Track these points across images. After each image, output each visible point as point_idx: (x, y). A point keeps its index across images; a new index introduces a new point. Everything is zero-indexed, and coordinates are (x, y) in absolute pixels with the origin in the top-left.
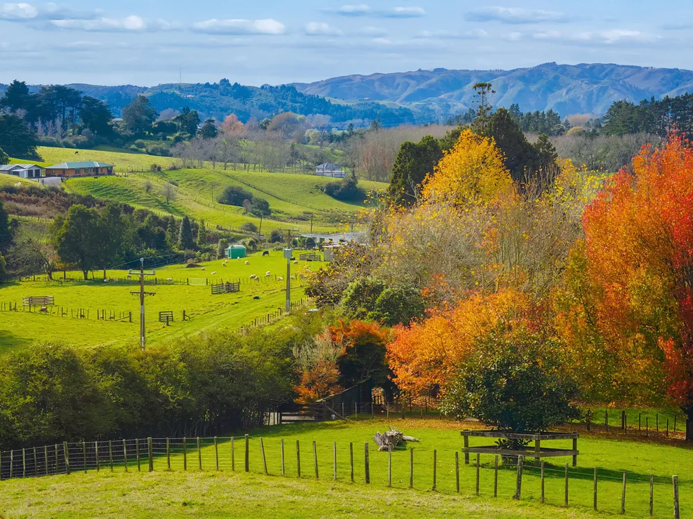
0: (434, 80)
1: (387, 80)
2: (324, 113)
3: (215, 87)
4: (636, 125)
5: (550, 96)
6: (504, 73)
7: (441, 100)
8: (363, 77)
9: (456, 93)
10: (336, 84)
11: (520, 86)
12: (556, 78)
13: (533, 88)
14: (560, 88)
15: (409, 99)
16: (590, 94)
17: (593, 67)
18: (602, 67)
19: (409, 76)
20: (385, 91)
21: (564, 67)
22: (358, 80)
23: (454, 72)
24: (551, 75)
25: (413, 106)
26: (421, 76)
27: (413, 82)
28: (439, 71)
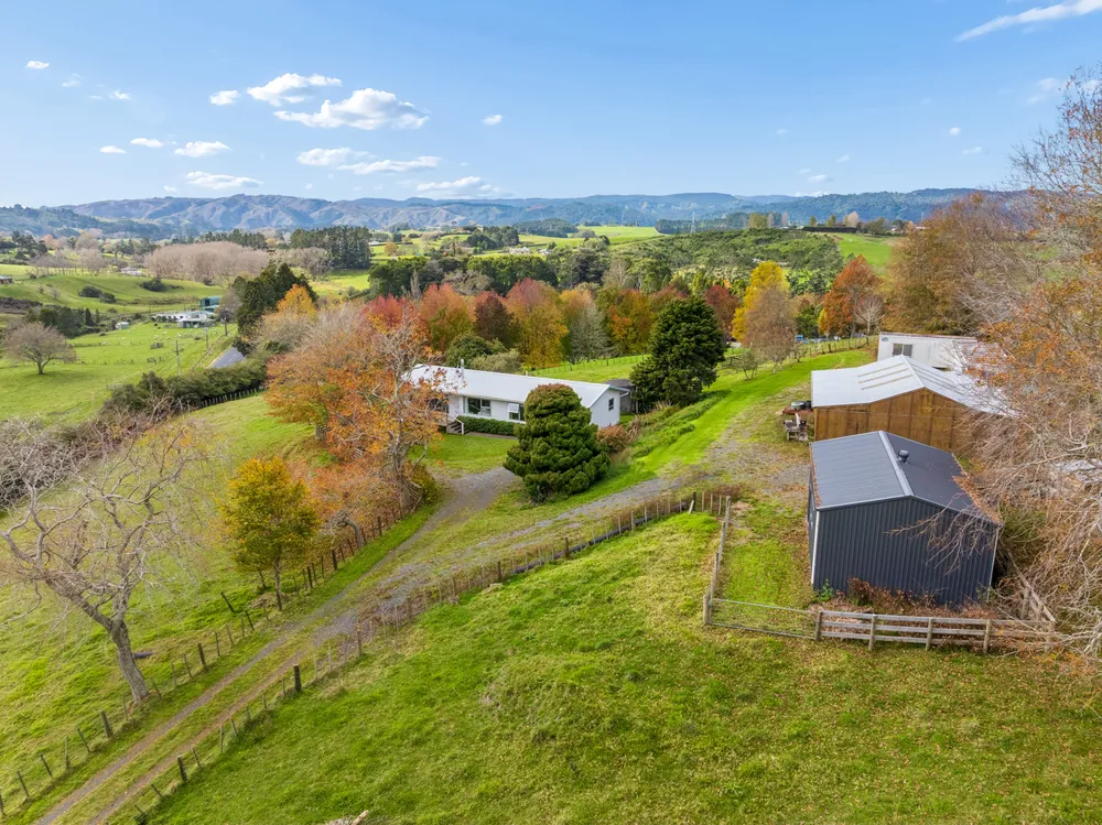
0: (166, 205)
1: (135, 204)
2: (96, 227)
3: (11, 209)
4: (310, 242)
5: (244, 215)
6: (213, 200)
7: (173, 218)
8: (116, 202)
9: (183, 213)
10: (97, 206)
11: (223, 208)
12: (246, 204)
13: (232, 210)
14: (249, 210)
15: (151, 217)
16: (268, 214)
17: (268, 197)
18: (273, 197)
19: (148, 202)
20: (133, 211)
21: (250, 197)
22: (113, 204)
23: (178, 199)
24: (243, 202)
25: (155, 222)
26: (156, 201)
27: (151, 206)
28: (168, 198)
